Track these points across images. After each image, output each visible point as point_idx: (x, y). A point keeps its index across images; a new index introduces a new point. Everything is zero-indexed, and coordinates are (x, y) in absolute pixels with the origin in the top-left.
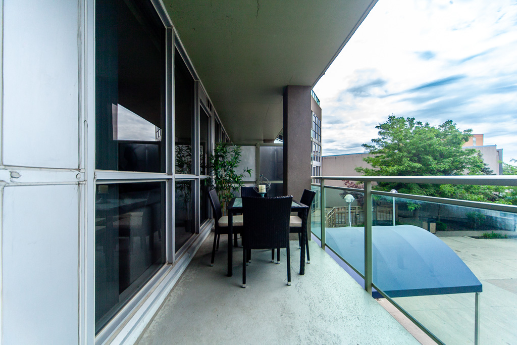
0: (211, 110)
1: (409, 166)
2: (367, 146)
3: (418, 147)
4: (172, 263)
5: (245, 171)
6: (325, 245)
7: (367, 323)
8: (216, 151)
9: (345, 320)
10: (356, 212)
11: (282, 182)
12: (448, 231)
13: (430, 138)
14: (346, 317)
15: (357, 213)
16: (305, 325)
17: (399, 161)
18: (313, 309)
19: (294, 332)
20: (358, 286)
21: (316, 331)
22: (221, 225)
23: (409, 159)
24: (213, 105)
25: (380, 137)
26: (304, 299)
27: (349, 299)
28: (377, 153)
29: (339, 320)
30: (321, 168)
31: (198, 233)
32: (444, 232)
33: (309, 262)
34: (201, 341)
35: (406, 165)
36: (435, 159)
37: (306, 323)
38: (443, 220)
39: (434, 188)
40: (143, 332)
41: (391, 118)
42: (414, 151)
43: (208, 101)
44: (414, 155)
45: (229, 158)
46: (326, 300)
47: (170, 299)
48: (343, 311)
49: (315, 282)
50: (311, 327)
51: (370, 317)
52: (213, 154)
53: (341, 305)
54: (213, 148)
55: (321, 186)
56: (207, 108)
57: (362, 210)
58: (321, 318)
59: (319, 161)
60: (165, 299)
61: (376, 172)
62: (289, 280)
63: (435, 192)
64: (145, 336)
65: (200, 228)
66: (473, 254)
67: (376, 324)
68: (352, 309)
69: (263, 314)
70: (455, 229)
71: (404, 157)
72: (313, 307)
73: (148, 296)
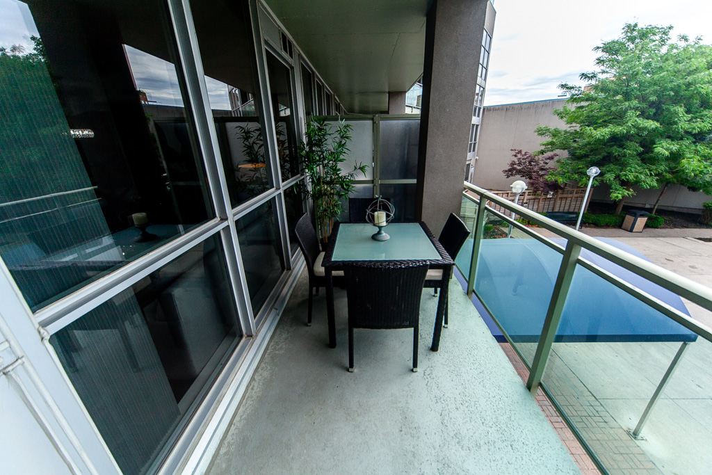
0: (291, 56)
1: (634, 126)
2: (568, 88)
3: (665, 89)
4: (251, 336)
5: (356, 168)
6: (474, 291)
7: (524, 458)
8: (308, 134)
9: (492, 448)
10: (523, 200)
11: (414, 181)
12: (663, 228)
13: (697, 70)
14: (494, 443)
15: (525, 201)
16: (433, 452)
17: (619, 117)
18: (445, 421)
19: (416, 465)
20: (518, 379)
21: (448, 466)
22: (317, 274)
23: (638, 113)
24: (294, 42)
25: (598, 69)
26: (434, 400)
27: (501, 405)
28: (581, 100)
29: (482, 448)
30: (479, 127)
31: (289, 269)
32: (656, 230)
33: (446, 326)
34: (291, 468)
35: (629, 124)
36: (688, 112)
37: (435, 449)
38: (661, 212)
39: (667, 163)
40: (219, 446)
41: (631, 28)
42: (653, 98)
43: (284, 37)
44: (652, 104)
45: (330, 144)
46: (467, 404)
47: (254, 386)
48: (490, 429)
49: (452, 368)
50: (441, 458)
51: (530, 446)
52: (305, 140)
53: (488, 418)
54: (304, 130)
55: (479, 204)
56: (283, 54)
57: (533, 197)
58: (458, 440)
59: (478, 116)
60: (248, 387)
61: (571, 133)
62: (415, 365)
63: (665, 170)
64: (223, 451)
65: (292, 260)
66: (691, 265)
67: (538, 461)
68: (504, 427)
69: (376, 425)
70: (675, 226)
71: (631, 109)
72: (446, 418)
73: (220, 402)
